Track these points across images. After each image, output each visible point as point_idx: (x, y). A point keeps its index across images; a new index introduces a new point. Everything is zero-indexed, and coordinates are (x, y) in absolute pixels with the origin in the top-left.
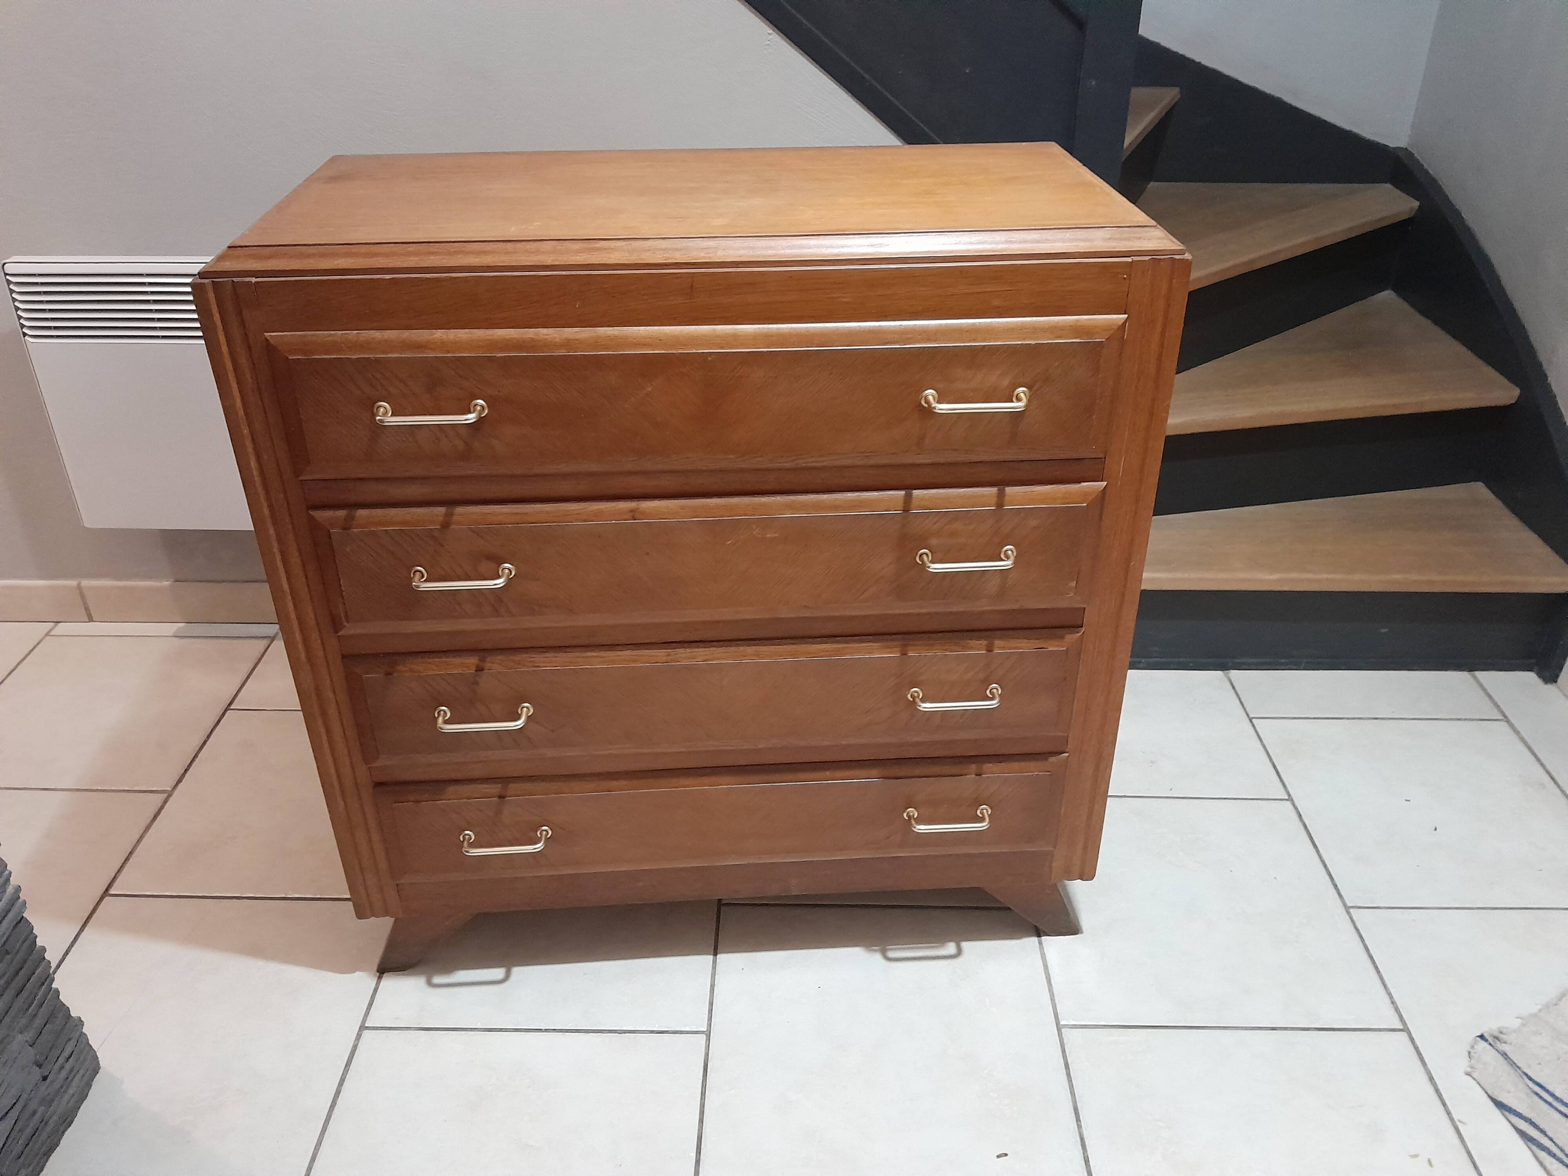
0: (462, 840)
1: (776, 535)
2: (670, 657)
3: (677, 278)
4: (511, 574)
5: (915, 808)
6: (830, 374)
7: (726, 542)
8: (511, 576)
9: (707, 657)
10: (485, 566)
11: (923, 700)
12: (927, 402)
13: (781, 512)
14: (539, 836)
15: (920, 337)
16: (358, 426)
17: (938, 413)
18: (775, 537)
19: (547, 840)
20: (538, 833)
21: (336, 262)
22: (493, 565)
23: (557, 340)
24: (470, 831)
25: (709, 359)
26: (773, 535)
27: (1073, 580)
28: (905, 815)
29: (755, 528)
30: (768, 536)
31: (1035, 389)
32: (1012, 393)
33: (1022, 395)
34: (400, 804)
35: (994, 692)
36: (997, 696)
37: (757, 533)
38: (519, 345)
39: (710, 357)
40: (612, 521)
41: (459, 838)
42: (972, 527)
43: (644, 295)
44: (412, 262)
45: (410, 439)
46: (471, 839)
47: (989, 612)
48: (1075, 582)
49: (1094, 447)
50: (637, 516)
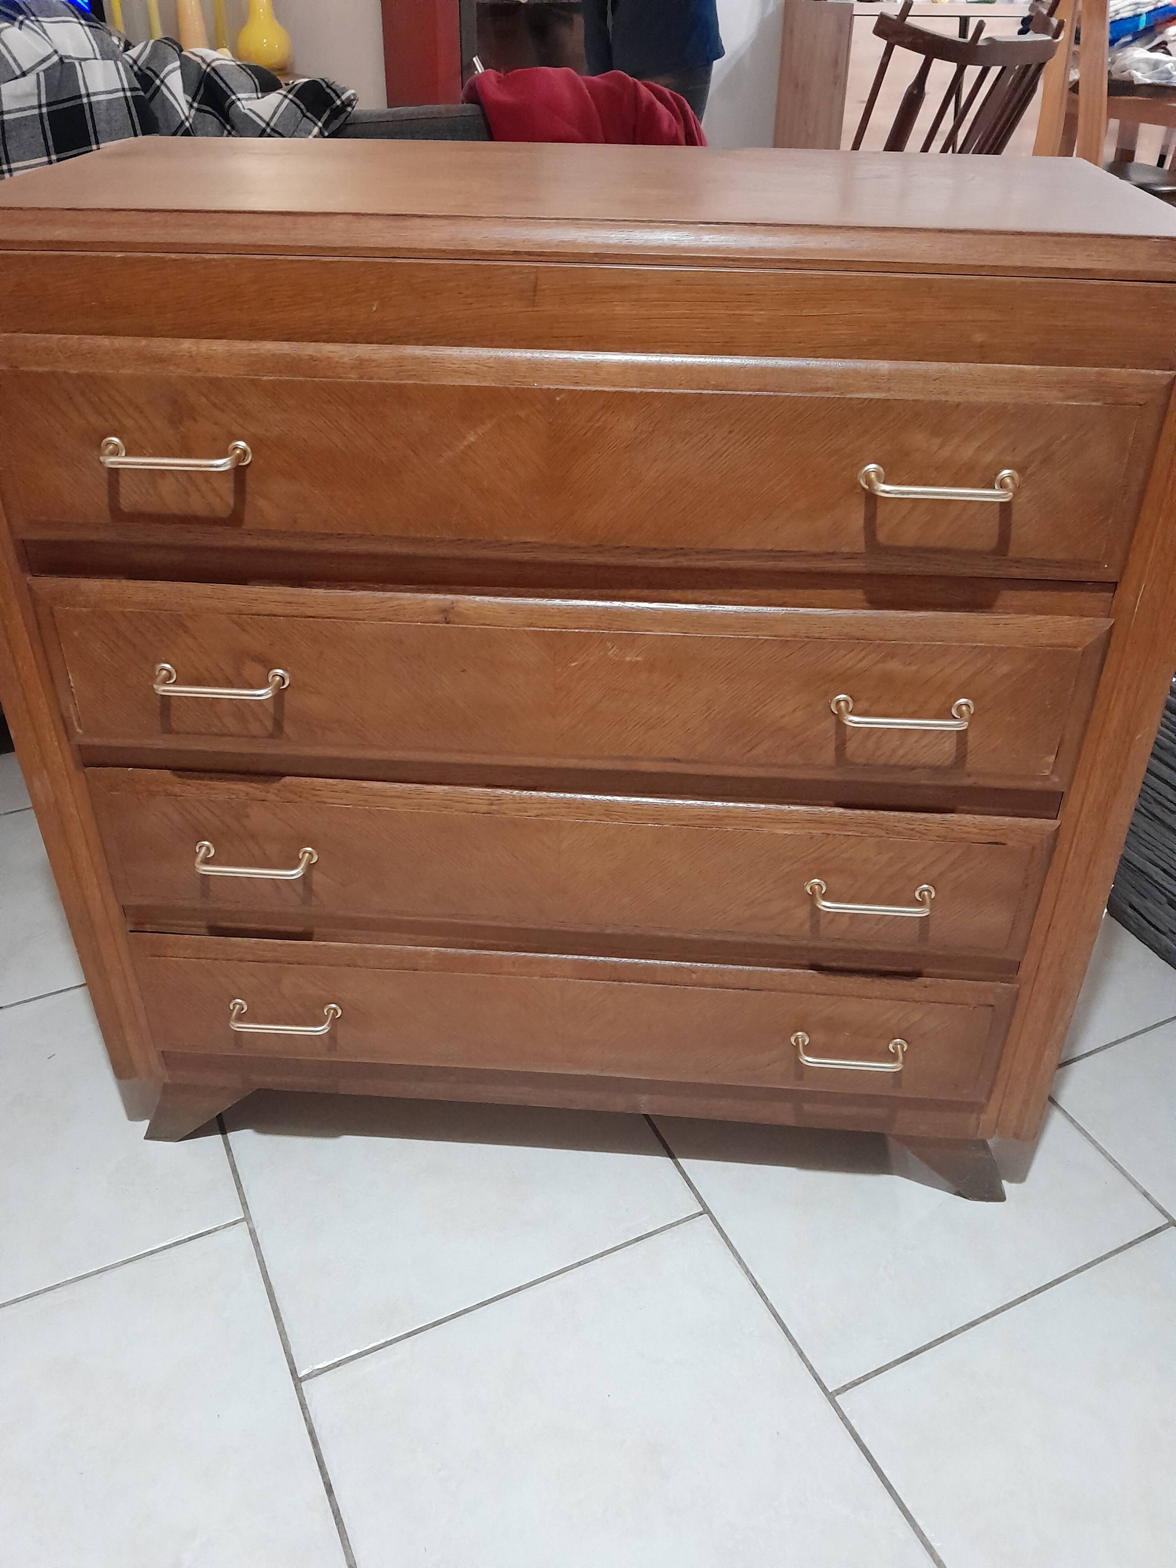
0: (232, 1008)
1: (639, 659)
2: (494, 807)
3: (513, 273)
4: (284, 684)
5: (807, 1033)
6: (730, 432)
7: (570, 662)
8: (284, 687)
9: (542, 811)
10: (252, 669)
11: (825, 897)
12: (869, 482)
13: (648, 628)
14: (326, 1014)
15: (865, 383)
16: (83, 469)
17: (882, 497)
18: (637, 662)
19: (334, 1020)
20: (325, 1011)
21: (57, 233)
22: (259, 668)
23: (346, 359)
24: (242, 1000)
25: (558, 399)
26: (635, 659)
27: (1051, 754)
28: (793, 1039)
29: (610, 647)
30: (628, 659)
31: (1029, 472)
32: (994, 477)
33: (1008, 480)
34: (157, 958)
35: (924, 895)
36: (928, 901)
37: (612, 653)
38: (293, 365)
39: (559, 397)
40: (418, 622)
41: (229, 1006)
42: (914, 668)
43: (467, 296)
44: (157, 235)
45: (151, 491)
46: (243, 1009)
47: (927, 787)
48: (1054, 757)
49: (1106, 566)
50: (451, 617)
